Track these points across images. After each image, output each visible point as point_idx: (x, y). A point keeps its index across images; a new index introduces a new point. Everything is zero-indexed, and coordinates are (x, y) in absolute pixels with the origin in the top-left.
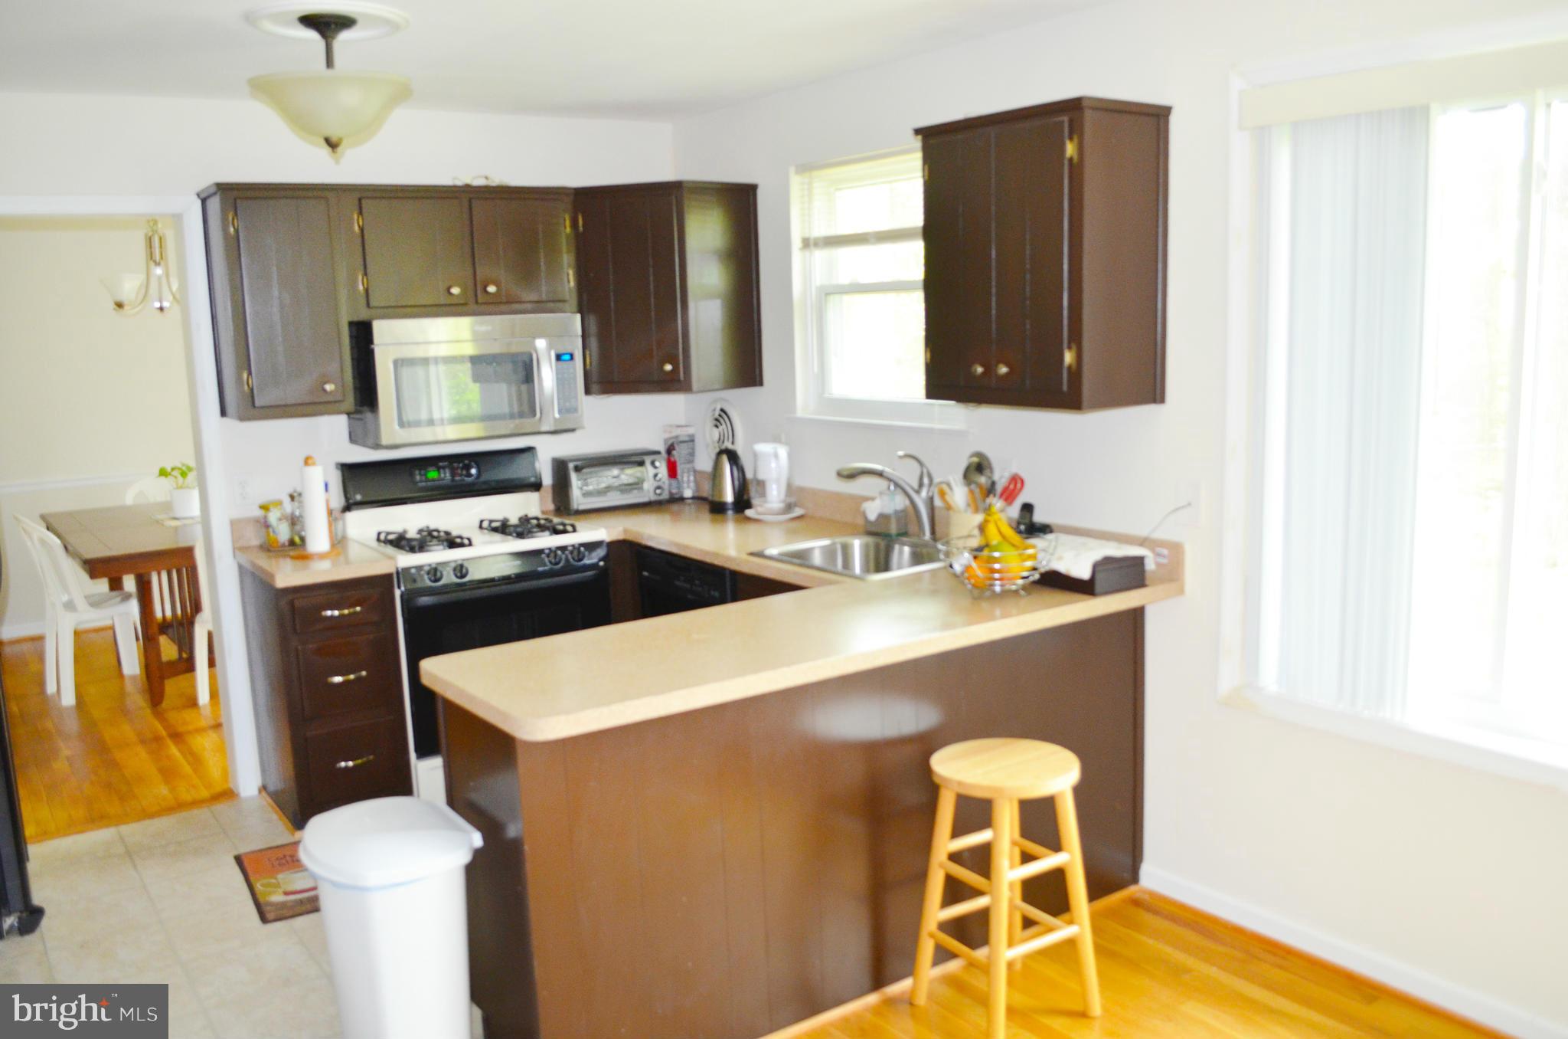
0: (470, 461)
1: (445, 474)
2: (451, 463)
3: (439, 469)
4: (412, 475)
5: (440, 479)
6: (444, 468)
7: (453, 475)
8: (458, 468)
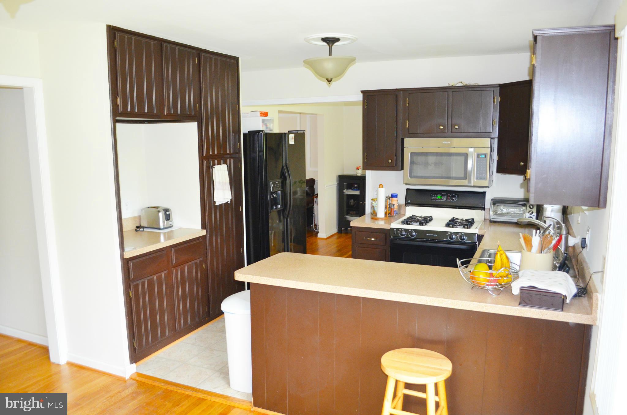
0: (455, 194)
1: (444, 197)
2: (447, 194)
3: (442, 195)
4: (431, 196)
5: (441, 199)
6: (444, 195)
7: (447, 198)
8: (450, 196)
